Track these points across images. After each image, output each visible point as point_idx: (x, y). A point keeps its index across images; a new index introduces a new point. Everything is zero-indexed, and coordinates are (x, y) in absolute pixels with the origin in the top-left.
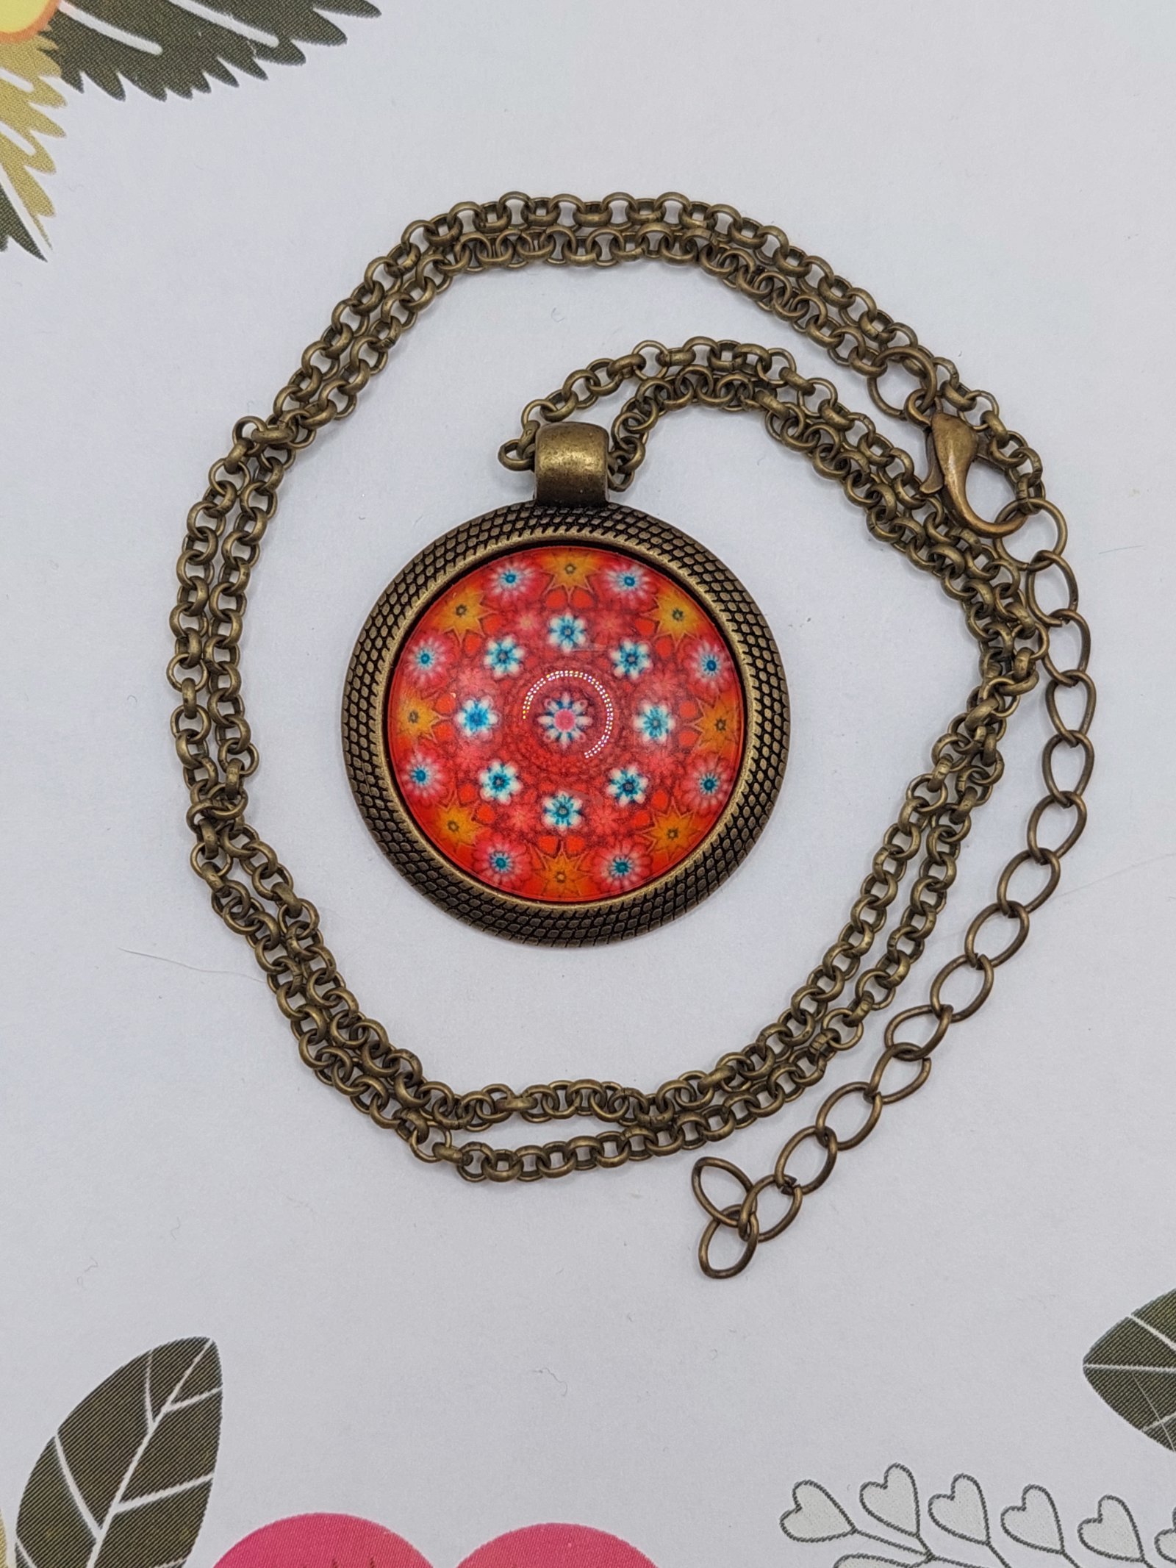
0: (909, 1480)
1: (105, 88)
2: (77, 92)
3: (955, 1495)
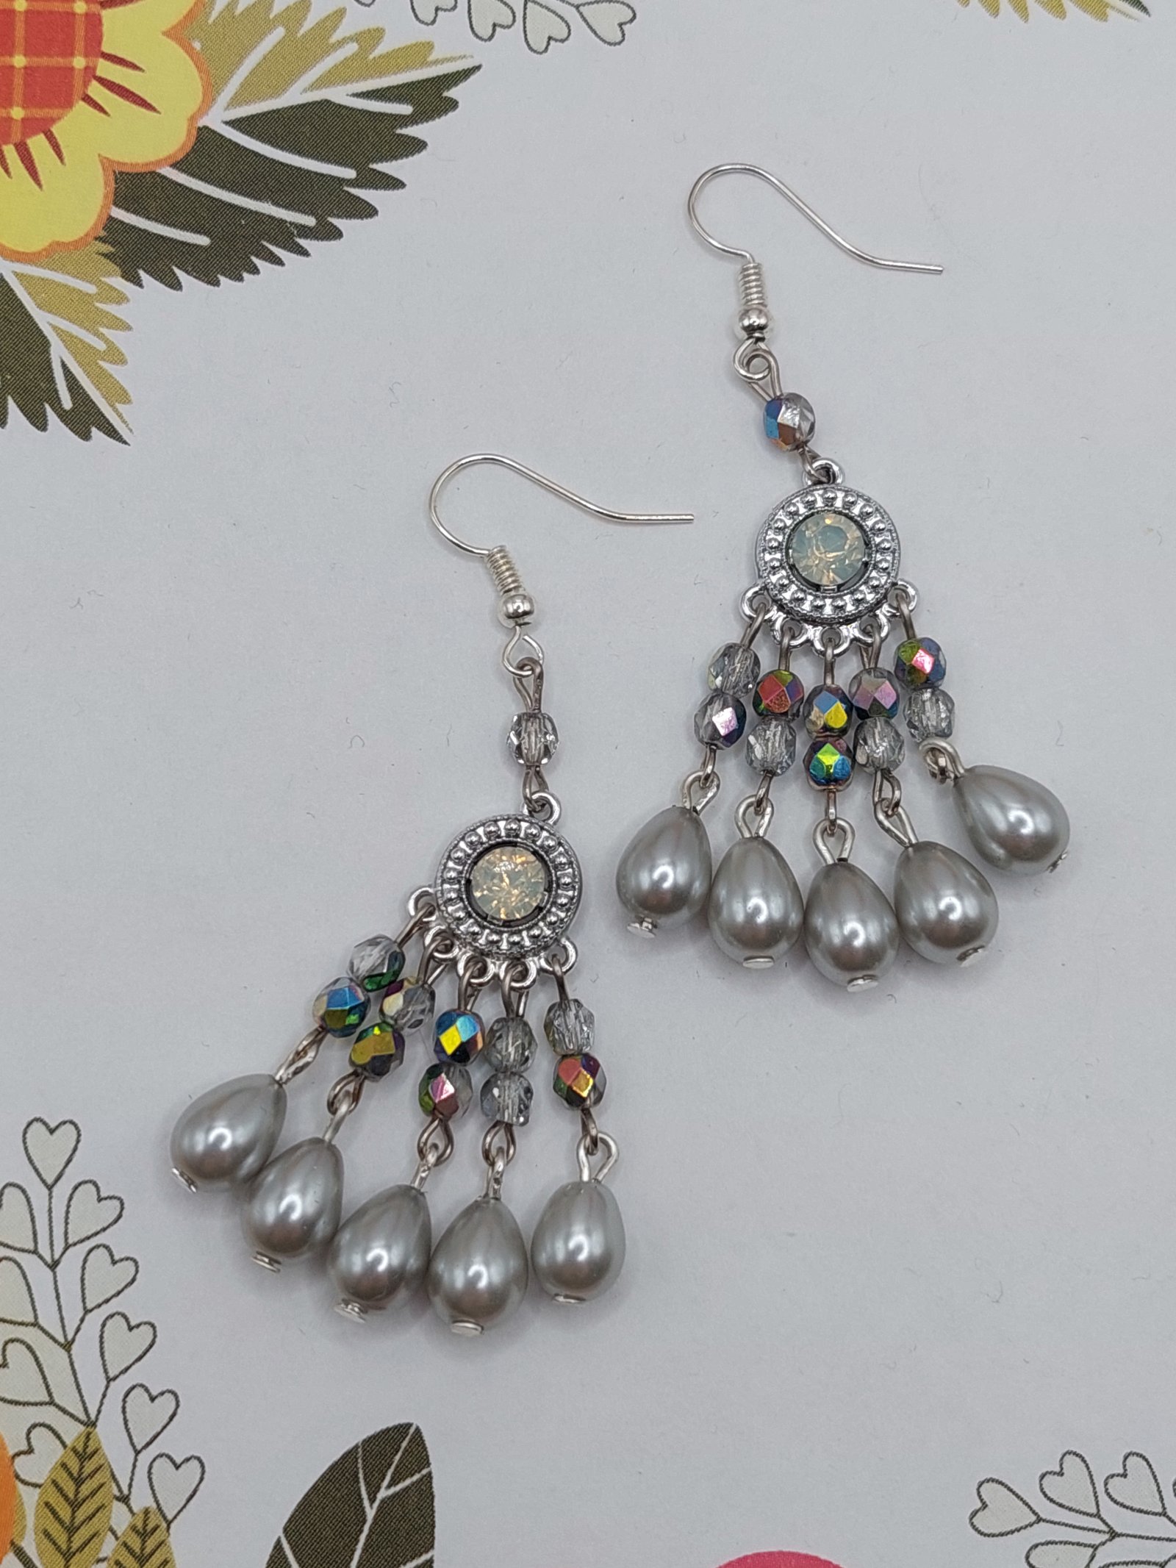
0: (1083, 1465)
1: (161, 280)
2: (137, 288)
3: (1128, 1472)
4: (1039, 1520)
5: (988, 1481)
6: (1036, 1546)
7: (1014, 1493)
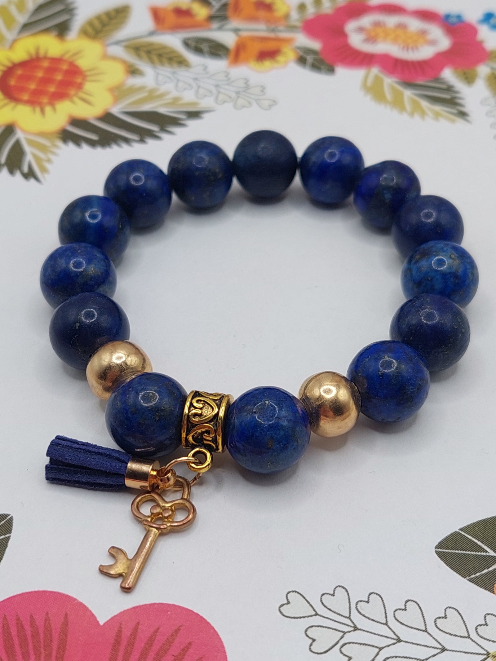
0: (346, 593)
2: (66, 146)
3: (370, 601)
4: (317, 614)
5: (293, 592)
6: (312, 626)
7: (306, 600)
